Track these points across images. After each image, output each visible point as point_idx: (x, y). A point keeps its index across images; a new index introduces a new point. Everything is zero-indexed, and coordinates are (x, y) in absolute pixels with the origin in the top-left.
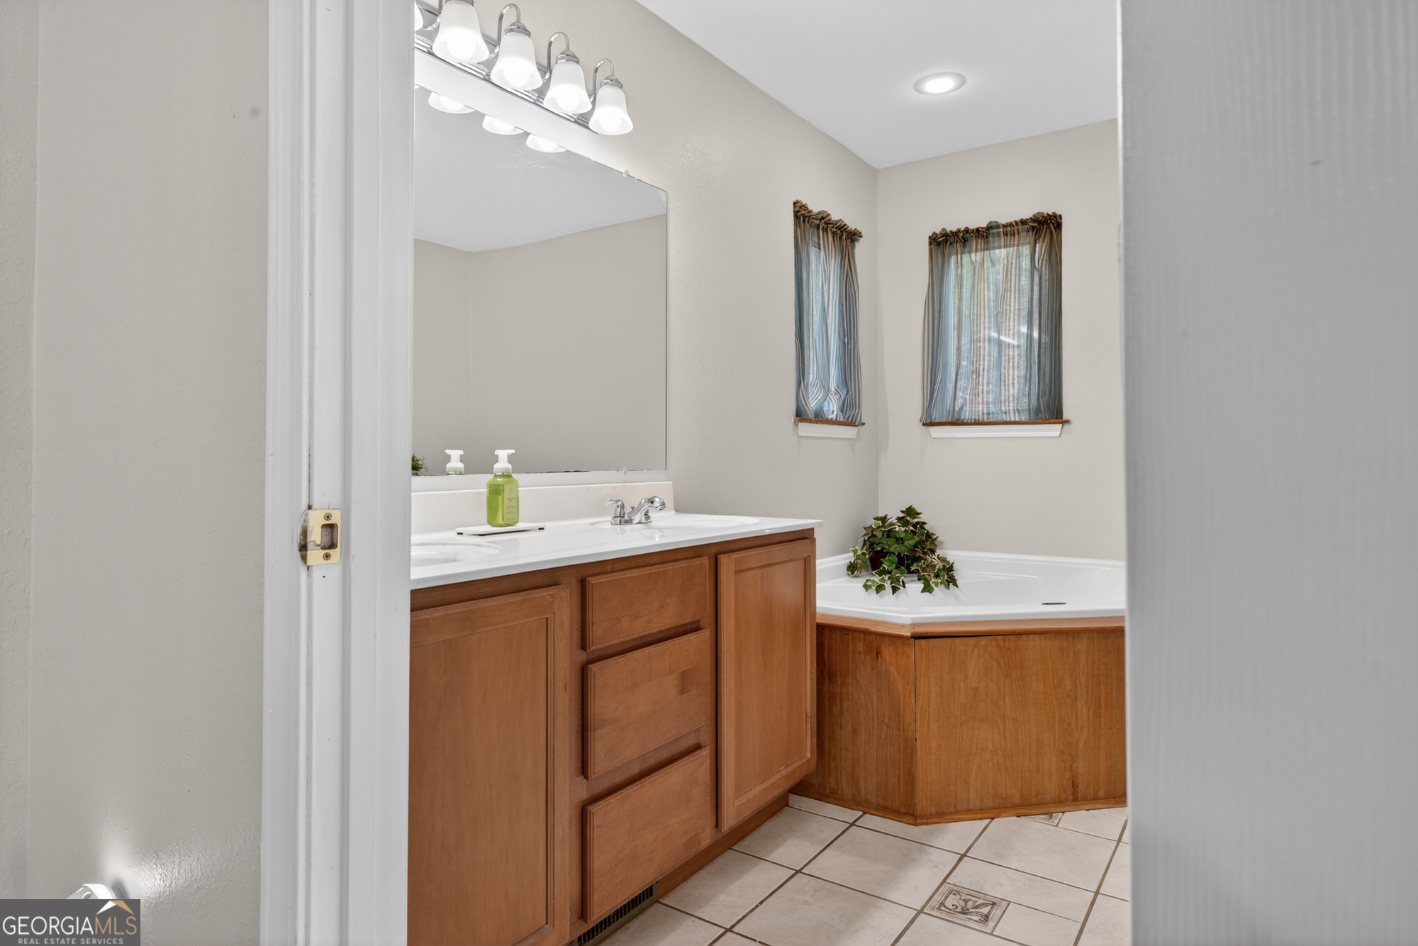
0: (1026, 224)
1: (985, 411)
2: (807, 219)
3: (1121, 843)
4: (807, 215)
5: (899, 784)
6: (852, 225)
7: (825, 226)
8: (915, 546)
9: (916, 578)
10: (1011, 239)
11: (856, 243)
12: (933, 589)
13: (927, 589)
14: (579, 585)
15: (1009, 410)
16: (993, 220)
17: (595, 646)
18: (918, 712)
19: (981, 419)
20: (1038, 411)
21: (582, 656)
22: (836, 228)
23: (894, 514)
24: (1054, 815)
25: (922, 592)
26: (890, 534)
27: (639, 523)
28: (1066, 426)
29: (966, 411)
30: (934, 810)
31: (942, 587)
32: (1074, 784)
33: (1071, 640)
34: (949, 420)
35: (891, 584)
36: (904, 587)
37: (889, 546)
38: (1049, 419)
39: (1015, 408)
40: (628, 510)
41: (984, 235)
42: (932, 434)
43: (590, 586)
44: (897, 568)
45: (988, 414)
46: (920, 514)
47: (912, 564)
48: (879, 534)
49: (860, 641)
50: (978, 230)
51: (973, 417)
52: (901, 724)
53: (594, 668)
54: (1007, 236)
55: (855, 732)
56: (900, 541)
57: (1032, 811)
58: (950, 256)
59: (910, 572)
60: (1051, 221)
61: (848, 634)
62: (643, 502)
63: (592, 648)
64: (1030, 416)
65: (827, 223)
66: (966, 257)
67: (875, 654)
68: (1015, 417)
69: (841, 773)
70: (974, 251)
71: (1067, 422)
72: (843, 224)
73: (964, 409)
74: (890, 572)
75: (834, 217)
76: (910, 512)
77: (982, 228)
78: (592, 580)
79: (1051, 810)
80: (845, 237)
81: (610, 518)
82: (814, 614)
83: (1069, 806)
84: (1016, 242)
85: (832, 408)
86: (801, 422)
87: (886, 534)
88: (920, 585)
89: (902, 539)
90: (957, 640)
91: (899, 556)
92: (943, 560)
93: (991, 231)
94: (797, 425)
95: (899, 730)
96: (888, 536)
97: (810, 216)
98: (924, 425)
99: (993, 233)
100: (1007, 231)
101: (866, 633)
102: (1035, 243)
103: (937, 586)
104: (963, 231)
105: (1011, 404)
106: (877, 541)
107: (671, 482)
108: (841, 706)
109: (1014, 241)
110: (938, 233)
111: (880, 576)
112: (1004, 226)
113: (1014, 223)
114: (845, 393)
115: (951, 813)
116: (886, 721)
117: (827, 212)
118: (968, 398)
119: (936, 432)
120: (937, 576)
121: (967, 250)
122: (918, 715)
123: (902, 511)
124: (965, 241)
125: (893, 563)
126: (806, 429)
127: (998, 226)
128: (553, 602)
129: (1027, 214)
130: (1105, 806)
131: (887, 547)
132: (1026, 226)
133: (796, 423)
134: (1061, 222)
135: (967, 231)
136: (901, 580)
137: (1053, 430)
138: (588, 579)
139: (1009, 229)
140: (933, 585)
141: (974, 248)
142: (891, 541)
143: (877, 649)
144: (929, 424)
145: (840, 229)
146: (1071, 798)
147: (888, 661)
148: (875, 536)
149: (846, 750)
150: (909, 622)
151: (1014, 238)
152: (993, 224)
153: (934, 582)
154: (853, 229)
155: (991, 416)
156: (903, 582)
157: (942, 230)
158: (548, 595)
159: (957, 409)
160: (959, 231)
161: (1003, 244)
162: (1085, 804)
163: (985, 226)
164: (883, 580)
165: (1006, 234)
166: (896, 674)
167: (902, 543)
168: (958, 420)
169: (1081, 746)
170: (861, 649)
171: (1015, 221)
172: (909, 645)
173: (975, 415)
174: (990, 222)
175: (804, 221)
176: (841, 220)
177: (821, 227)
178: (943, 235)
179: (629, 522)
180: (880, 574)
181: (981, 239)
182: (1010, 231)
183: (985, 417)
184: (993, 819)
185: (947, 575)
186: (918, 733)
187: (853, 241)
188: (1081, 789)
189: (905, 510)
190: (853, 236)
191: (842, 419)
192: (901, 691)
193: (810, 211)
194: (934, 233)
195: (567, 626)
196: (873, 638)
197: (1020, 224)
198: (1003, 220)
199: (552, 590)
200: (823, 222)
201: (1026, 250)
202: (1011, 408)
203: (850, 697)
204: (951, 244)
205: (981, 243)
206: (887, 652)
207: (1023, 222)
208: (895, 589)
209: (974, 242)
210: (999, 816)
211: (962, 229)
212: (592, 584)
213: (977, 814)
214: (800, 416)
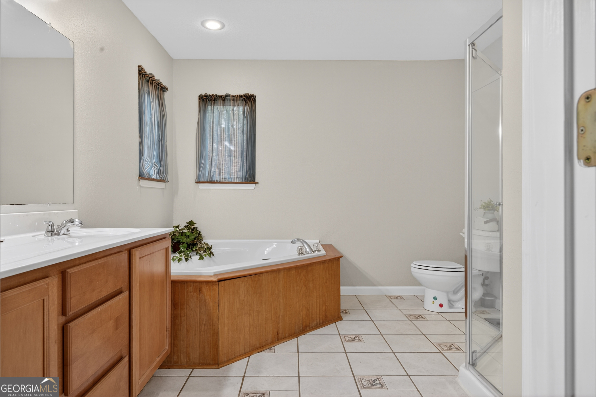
0: (242, 97)
1: (224, 178)
2: (144, 76)
3: (299, 353)
4: (144, 73)
5: (210, 351)
6: (164, 84)
7: (152, 82)
8: (195, 239)
9: (195, 254)
10: (235, 102)
11: (165, 93)
12: (204, 258)
13: (201, 258)
14: (60, 275)
15: (234, 177)
16: (228, 93)
17: (71, 312)
18: (220, 315)
19: (222, 181)
20: (245, 178)
21: (63, 319)
22: (156, 83)
23: (183, 225)
24: (272, 348)
25: (199, 260)
26: (182, 234)
27: (64, 234)
28: (257, 185)
29: (215, 177)
30: (226, 359)
31: (208, 257)
32: (278, 334)
33: (277, 274)
34: (209, 181)
35: (185, 257)
36: (191, 258)
37: (183, 239)
38: (251, 181)
39: (237, 176)
40: (55, 227)
41: (224, 99)
42: (200, 187)
43: (69, 275)
44: (187, 249)
45: (225, 179)
46: (195, 224)
47: (193, 247)
48: (177, 235)
49: (191, 286)
50: (221, 96)
51: (218, 180)
52: (212, 323)
53: (71, 325)
54: (233, 101)
55: (188, 331)
56: (187, 237)
57: (264, 349)
58: (208, 105)
59: (193, 251)
60: (252, 98)
61: (185, 284)
62: (64, 223)
63: (70, 314)
64: (243, 180)
65: (153, 80)
66: (215, 107)
67: (199, 292)
68: (237, 180)
69: (180, 353)
70: (219, 105)
71: (257, 183)
72: (160, 82)
73: (214, 176)
74: (184, 252)
75: (157, 78)
76: (191, 223)
77: (224, 96)
78: (70, 271)
79: (270, 347)
80: (161, 89)
81: (44, 232)
82: (170, 276)
83: (276, 343)
84: (237, 104)
85: (154, 174)
86: (142, 179)
87: (180, 234)
88: (198, 257)
89: (188, 236)
90: (236, 280)
91: (187, 243)
92: (207, 244)
93: (227, 98)
94: (140, 181)
95: (211, 326)
96: (182, 235)
97: (145, 75)
98: (196, 183)
99: (227, 99)
100: (233, 99)
101: (194, 282)
102: (245, 106)
103: (205, 256)
104: (215, 96)
105: (235, 175)
106: (176, 237)
107: (77, 210)
108: (181, 320)
109: (236, 104)
110: (203, 95)
111: (180, 254)
112: (233, 96)
113: (237, 96)
114: (159, 165)
115: (233, 359)
116: (204, 323)
117: (152, 74)
118: (216, 171)
119: (201, 186)
120: (205, 252)
121: (215, 104)
122: (220, 317)
123: (187, 223)
124: (215, 100)
125: (185, 247)
126: (143, 182)
127: (229, 96)
128: (48, 288)
129: (242, 93)
130: (289, 340)
131: (181, 240)
132: (242, 98)
133: (139, 179)
134: (256, 99)
135: (216, 96)
136: (189, 255)
137: (251, 186)
138: (67, 271)
139: (234, 98)
140: (204, 256)
141: (219, 104)
142: (183, 237)
143: (200, 289)
144: (198, 182)
145: (158, 84)
146: (277, 339)
147: (205, 294)
148: (175, 235)
149: (183, 341)
150: (212, 274)
151: (236, 102)
152: (228, 95)
153: (204, 255)
154: (164, 85)
155: (226, 180)
156: (190, 256)
157: (205, 93)
158: (45, 284)
159: (211, 176)
160: (213, 95)
161: (231, 104)
162: (281, 341)
163: (225, 95)
164: (180, 256)
165: (233, 100)
166: (209, 299)
167: (189, 238)
168: (212, 181)
169: (281, 317)
170: (192, 290)
171: (237, 95)
172: (216, 285)
173: (219, 179)
174: (227, 94)
175: (142, 76)
176: (159, 80)
177: (150, 81)
178: (206, 96)
179: (58, 234)
180: (180, 253)
181: (222, 101)
182: (235, 99)
183: (224, 180)
184: (249, 356)
185: (208, 251)
186: (220, 325)
187: (164, 91)
188: (280, 335)
189: (188, 222)
190: (164, 89)
191: (159, 179)
192: (212, 307)
193: (145, 72)
194: (201, 95)
195: (56, 303)
196: (197, 284)
197: (239, 97)
198: (233, 93)
199: (47, 280)
200: (151, 79)
201: (241, 109)
202: (235, 176)
203: (186, 314)
204: (209, 100)
205: (222, 102)
206: (205, 289)
207: (241, 96)
208: (187, 260)
209: (219, 102)
210: (251, 354)
211: (214, 94)
212: (70, 273)
213: (243, 356)
214: (141, 176)
